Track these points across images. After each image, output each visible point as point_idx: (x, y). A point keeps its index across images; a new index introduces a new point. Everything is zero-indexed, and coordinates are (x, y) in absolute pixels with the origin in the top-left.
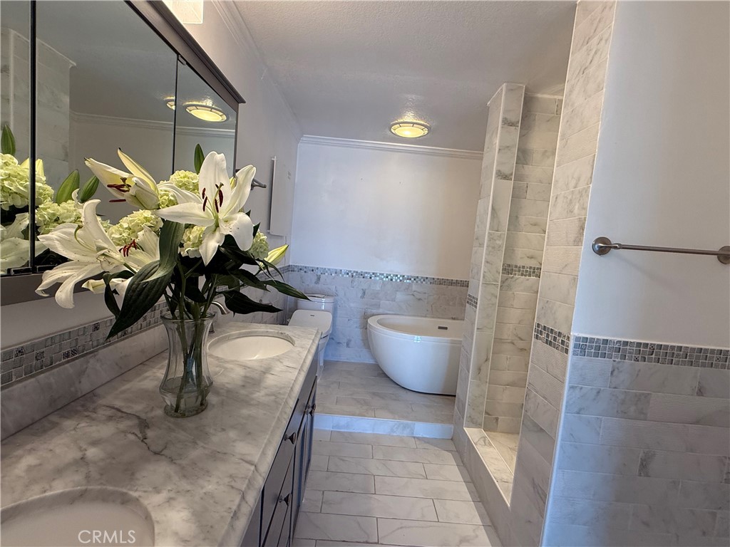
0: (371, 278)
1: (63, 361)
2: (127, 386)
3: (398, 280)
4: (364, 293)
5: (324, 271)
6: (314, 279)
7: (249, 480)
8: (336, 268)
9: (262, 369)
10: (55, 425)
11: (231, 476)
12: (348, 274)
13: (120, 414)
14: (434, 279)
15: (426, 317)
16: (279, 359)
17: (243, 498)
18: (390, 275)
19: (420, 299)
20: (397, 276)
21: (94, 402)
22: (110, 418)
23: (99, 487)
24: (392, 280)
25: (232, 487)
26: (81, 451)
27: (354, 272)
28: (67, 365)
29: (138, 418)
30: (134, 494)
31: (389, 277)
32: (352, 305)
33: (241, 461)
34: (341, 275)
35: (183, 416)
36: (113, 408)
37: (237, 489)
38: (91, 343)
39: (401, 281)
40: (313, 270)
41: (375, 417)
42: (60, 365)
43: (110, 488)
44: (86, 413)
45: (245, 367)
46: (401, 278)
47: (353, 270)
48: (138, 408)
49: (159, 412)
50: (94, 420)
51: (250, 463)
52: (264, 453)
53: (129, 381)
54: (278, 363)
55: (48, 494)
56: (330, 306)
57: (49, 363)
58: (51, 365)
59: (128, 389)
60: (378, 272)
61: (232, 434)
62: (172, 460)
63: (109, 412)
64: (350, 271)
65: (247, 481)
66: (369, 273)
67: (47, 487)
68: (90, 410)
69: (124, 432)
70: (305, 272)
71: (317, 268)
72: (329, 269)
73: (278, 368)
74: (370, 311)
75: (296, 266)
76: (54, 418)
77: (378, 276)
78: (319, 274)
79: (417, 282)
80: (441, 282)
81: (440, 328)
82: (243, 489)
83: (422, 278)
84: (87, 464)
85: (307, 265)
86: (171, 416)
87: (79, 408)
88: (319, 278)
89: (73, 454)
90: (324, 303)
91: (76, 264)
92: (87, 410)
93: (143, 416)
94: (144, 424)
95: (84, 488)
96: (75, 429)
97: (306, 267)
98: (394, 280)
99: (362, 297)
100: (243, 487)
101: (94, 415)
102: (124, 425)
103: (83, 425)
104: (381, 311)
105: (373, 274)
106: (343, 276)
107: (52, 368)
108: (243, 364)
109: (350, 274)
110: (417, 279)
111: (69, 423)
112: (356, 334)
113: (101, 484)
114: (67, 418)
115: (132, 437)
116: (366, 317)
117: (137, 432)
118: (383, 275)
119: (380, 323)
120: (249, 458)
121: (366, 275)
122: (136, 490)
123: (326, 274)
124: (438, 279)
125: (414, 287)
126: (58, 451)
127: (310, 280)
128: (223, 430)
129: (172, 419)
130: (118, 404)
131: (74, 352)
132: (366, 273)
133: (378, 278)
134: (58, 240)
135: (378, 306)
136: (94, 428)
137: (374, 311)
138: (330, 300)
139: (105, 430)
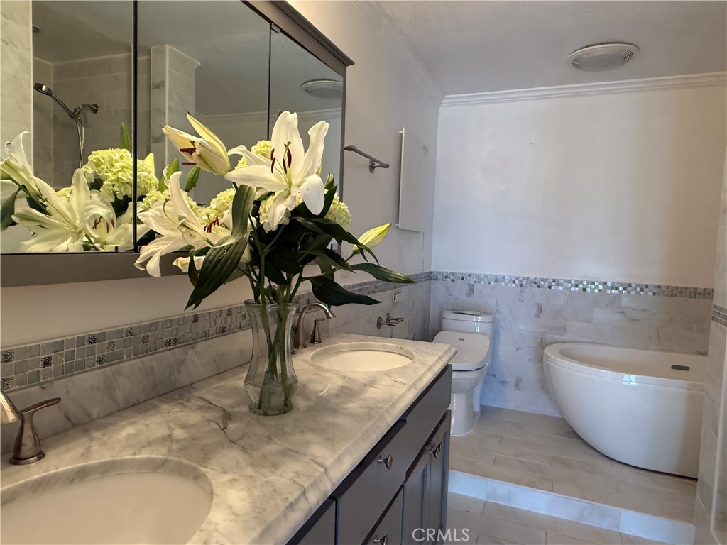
0: (550, 287)
1: (166, 348)
2: (222, 384)
3: (597, 291)
4: (540, 310)
5: (479, 279)
6: (465, 290)
7: (314, 480)
8: (496, 274)
9: (364, 382)
10: (155, 407)
11: (296, 473)
12: (514, 282)
13: (209, 405)
14: (659, 287)
15: (647, 349)
16: (388, 374)
17: (304, 493)
18: (581, 282)
19: (634, 320)
20: (593, 283)
21: (190, 393)
22: (200, 408)
23: (176, 459)
24: (585, 290)
25: (295, 482)
26: (170, 429)
27: (524, 279)
28: (168, 352)
29: (224, 410)
30: (203, 470)
31: (581, 286)
32: (521, 327)
33: (311, 461)
34: (503, 284)
35: (265, 414)
36: (204, 400)
37: (299, 484)
38: (190, 334)
39: (600, 290)
40: (463, 278)
41: (552, 491)
42: (162, 351)
43: (185, 461)
44: (181, 401)
45: (344, 377)
46: (601, 287)
47: (522, 275)
48: (226, 403)
49: (245, 409)
50: (186, 407)
51: (321, 465)
52: (339, 460)
53: (224, 379)
54: (386, 377)
55: (138, 456)
56: (488, 327)
57: (153, 348)
58: (155, 351)
59: (221, 386)
60: (561, 277)
61: (309, 436)
62: (244, 449)
63: (200, 403)
64: (518, 278)
65: (312, 480)
66: (546, 280)
67: (137, 451)
68: (185, 399)
69: (209, 421)
70: (453, 281)
71: (469, 275)
72: (486, 276)
73: (385, 382)
74: (549, 337)
75: (440, 273)
76: (155, 402)
77: (562, 285)
78: (472, 282)
79: (629, 292)
80: (672, 292)
81: (674, 367)
82: (305, 486)
83: (638, 285)
84: (172, 441)
85: (454, 271)
86: (254, 413)
87: (177, 396)
88: (471, 289)
89: (163, 431)
90: (479, 324)
91: (166, 239)
92: (182, 399)
93: (229, 410)
94: (227, 416)
95: (165, 457)
96: (169, 412)
97: (453, 274)
98: (588, 290)
99: (537, 316)
100: (306, 485)
101: (187, 404)
102: (211, 415)
103: (176, 410)
104: (567, 337)
105: (554, 281)
106: (506, 285)
107: (156, 353)
108: (344, 375)
109: (517, 282)
110: (629, 289)
111: (165, 407)
112: (529, 370)
113: (178, 457)
114: (164, 402)
115: (215, 426)
116: (542, 344)
117: (220, 422)
118: (569, 282)
119: (566, 354)
120: (320, 460)
121: (542, 283)
122: (206, 467)
123: (482, 283)
124: (668, 287)
125: (625, 301)
126: (152, 426)
127: (459, 291)
128: (302, 432)
129: (254, 416)
130: (209, 397)
131: (176, 341)
132: (543, 280)
133: (561, 288)
134: (153, 217)
135: (564, 330)
136: (184, 414)
137: (557, 337)
138: (487, 319)
139: (193, 417)
